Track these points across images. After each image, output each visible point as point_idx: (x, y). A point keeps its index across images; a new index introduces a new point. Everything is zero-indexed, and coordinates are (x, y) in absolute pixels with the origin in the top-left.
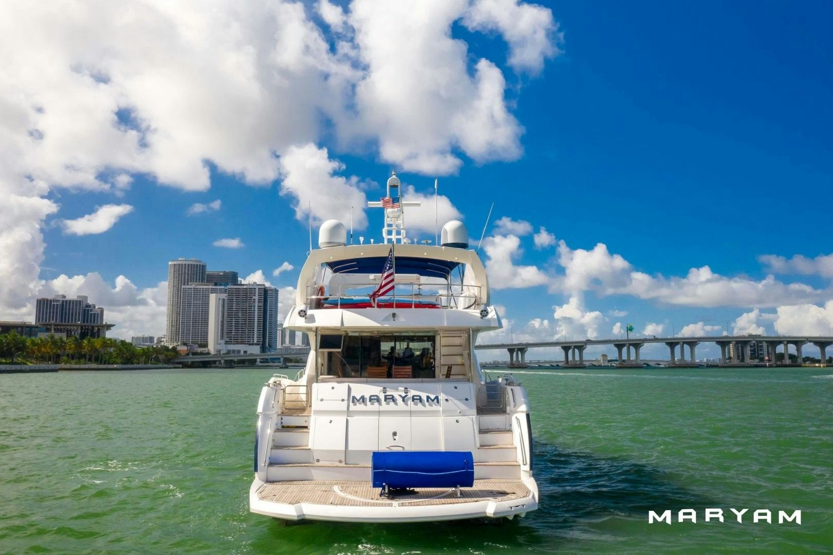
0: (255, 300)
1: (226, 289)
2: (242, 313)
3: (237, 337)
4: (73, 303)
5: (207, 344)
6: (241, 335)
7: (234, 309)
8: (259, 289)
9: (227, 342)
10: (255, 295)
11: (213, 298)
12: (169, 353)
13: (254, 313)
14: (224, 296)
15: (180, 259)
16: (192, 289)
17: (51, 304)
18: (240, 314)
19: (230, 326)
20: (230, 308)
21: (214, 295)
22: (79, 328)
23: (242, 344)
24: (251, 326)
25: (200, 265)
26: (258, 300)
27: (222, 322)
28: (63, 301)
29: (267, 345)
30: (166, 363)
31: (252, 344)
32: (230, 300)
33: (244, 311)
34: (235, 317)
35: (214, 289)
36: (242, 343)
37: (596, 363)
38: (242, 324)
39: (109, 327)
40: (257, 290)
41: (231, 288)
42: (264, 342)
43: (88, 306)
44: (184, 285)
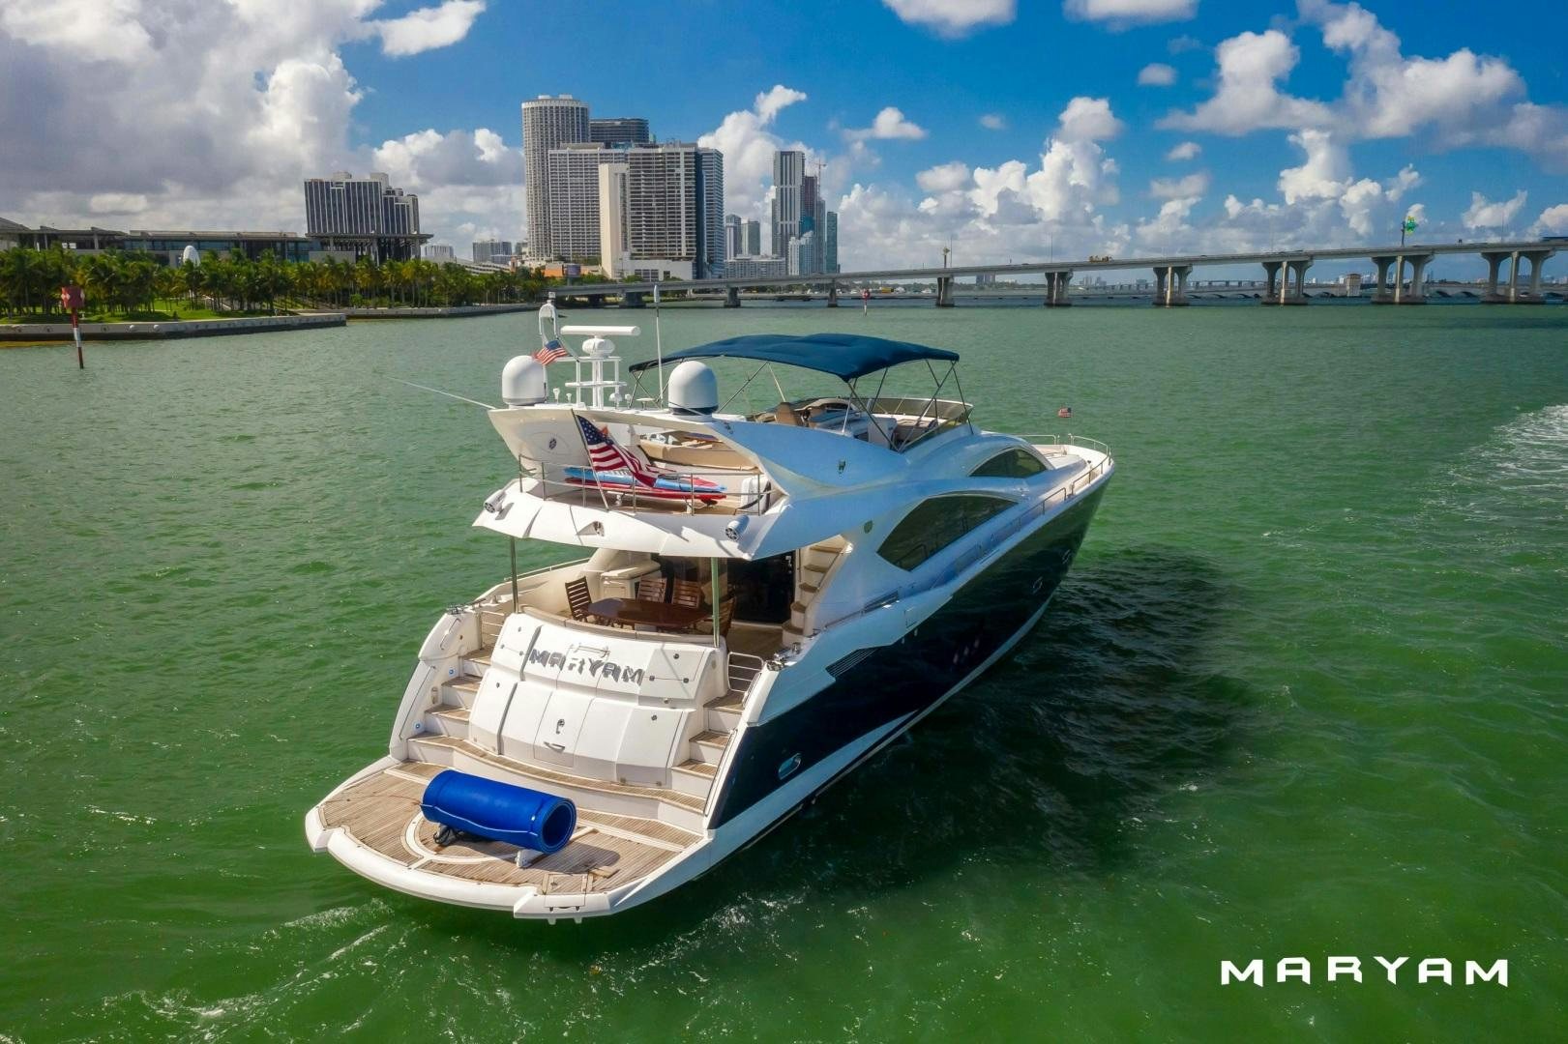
0: (678, 175)
1: (627, 155)
2: (657, 201)
3: (651, 246)
4: (365, 188)
5: (600, 259)
6: (658, 242)
7: (643, 194)
8: (686, 153)
9: (633, 254)
10: (678, 167)
11: (604, 170)
12: (529, 283)
13: (679, 200)
14: (623, 168)
15: (540, 97)
16: (565, 155)
17: (328, 190)
18: (654, 203)
19: (638, 226)
20: (636, 192)
21: (607, 165)
22: (375, 242)
23: (660, 259)
24: (674, 225)
25: (577, 108)
26: (686, 175)
27: (624, 217)
28: (348, 184)
29: (706, 259)
30: (526, 300)
31: (679, 259)
32: (635, 177)
33: (661, 196)
34: (645, 209)
35: (606, 154)
36: (662, 256)
37: (1333, 291)
38: (658, 221)
39: (423, 239)
40: (682, 156)
41: (635, 154)
42: (699, 253)
43: (390, 192)
44: (553, 147)
